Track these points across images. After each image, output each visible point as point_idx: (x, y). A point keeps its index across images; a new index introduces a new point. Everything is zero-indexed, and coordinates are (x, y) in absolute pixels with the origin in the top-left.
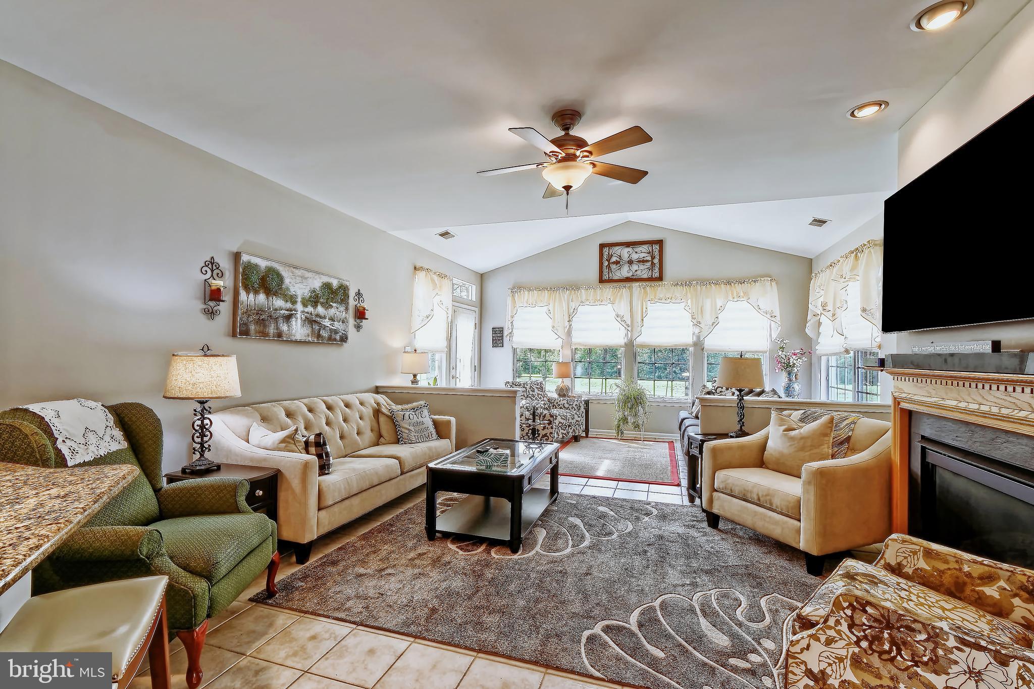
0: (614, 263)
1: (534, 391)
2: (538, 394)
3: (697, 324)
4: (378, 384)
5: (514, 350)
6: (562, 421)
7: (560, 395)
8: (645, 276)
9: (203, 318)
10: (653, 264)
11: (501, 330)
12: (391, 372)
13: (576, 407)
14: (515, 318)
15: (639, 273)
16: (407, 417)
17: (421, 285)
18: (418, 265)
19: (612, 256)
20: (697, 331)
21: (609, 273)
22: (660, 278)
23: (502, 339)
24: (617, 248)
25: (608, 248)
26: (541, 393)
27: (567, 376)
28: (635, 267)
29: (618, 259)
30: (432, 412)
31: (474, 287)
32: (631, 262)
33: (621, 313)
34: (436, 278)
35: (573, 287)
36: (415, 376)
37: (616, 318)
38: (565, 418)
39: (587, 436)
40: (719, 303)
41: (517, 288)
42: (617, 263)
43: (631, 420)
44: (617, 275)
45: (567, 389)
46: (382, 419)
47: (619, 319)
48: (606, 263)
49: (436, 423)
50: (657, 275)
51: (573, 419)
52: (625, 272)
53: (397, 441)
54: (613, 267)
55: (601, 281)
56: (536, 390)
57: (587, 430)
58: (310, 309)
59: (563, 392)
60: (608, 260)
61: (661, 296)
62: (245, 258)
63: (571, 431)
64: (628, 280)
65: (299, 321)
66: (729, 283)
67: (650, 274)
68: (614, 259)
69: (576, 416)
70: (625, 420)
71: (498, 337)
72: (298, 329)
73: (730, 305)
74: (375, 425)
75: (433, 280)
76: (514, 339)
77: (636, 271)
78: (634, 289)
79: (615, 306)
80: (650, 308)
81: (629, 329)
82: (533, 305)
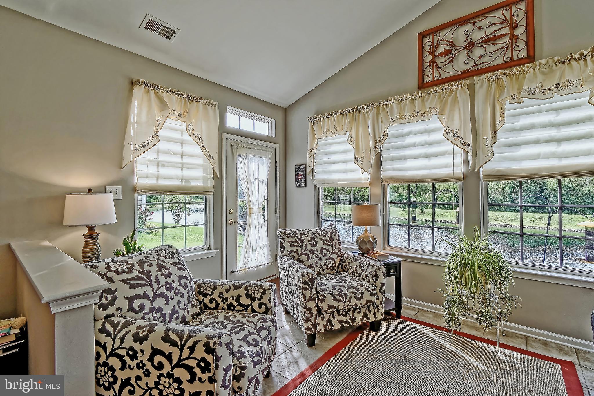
0: (441, 55)
1: (315, 245)
2: (322, 249)
5: (318, 190)
6: (336, 304)
7: (361, 250)
8: (500, 61)
10: (514, 38)
11: (304, 167)
13: (370, 277)
14: (317, 152)
15: (486, 59)
19: (438, 45)
21: (433, 72)
22: (531, 58)
23: (305, 178)
24: (446, 31)
25: (431, 37)
26: (326, 247)
27: (372, 223)
28: (478, 52)
29: (448, 48)
31: (274, 121)
32: (470, 46)
33: (456, 125)
35: (381, 101)
36: (92, 229)
37: (446, 134)
39: (398, 316)
41: (319, 114)
42: (447, 53)
44: (449, 72)
45: (373, 242)
47: (451, 137)
48: (429, 59)
50: (521, 52)
51: (360, 299)
52: (461, 64)
54: (441, 61)
55: (423, 86)
59: (366, 246)
60: (432, 53)
61: (534, 87)
63: (361, 315)
64: (466, 74)
67: (509, 54)
68: (441, 49)
69: (367, 296)
71: (302, 176)
76: (317, 177)
77: (481, 57)
78: (477, 87)
79: (445, 117)
80: (507, 112)
81: (470, 150)
82: (333, 134)
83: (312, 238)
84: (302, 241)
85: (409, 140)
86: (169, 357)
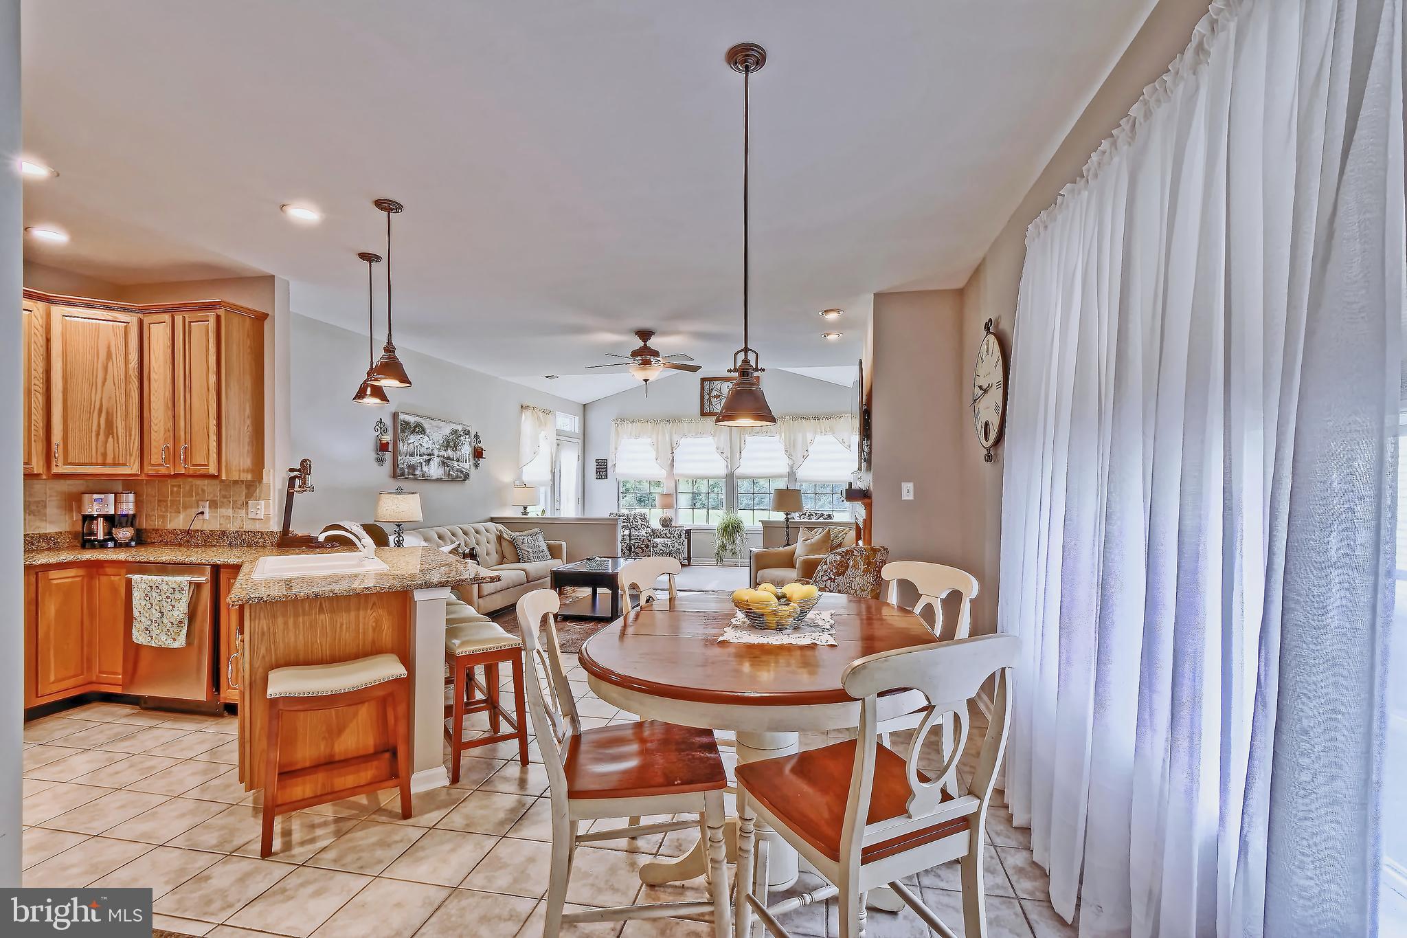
0: (714, 397)
1: (637, 522)
2: (641, 525)
3: (790, 456)
4: (493, 516)
5: (619, 481)
7: (663, 526)
9: (375, 464)
11: (605, 462)
12: (503, 504)
14: (619, 450)
16: (525, 541)
17: (527, 422)
18: (525, 404)
19: (712, 389)
20: (791, 463)
21: (709, 406)
23: (606, 471)
24: (717, 382)
25: (709, 382)
26: (644, 523)
27: (671, 507)
29: (718, 393)
30: (545, 539)
31: (577, 418)
33: (721, 445)
34: (540, 414)
35: (674, 420)
36: (525, 508)
37: (716, 449)
38: (665, 545)
39: (689, 564)
40: (809, 436)
41: (622, 419)
42: (717, 397)
43: (729, 547)
44: (718, 409)
45: (670, 520)
46: (504, 544)
47: (719, 451)
48: (707, 397)
49: (550, 547)
53: (519, 561)
54: (714, 400)
55: (703, 414)
56: (639, 521)
57: (689, 558)
58: (443, 453)
59: (666, 523)
60: (709, 394)
62: (402, 417)
65: (436, 463)
66: (817, 418)
68: (714, 393)
70: (724, 547)
71: (602, 469)
72: (435, 470)
73: (819, 438)
74: (499, 548)
75: (538, 417)
76: (618, 470)
79: (716, 439)
80: (747, 443)
81: (729, 461)
82: (637, 437)
83: (634, 518)
84: (629, 519)
85: (693, 449)
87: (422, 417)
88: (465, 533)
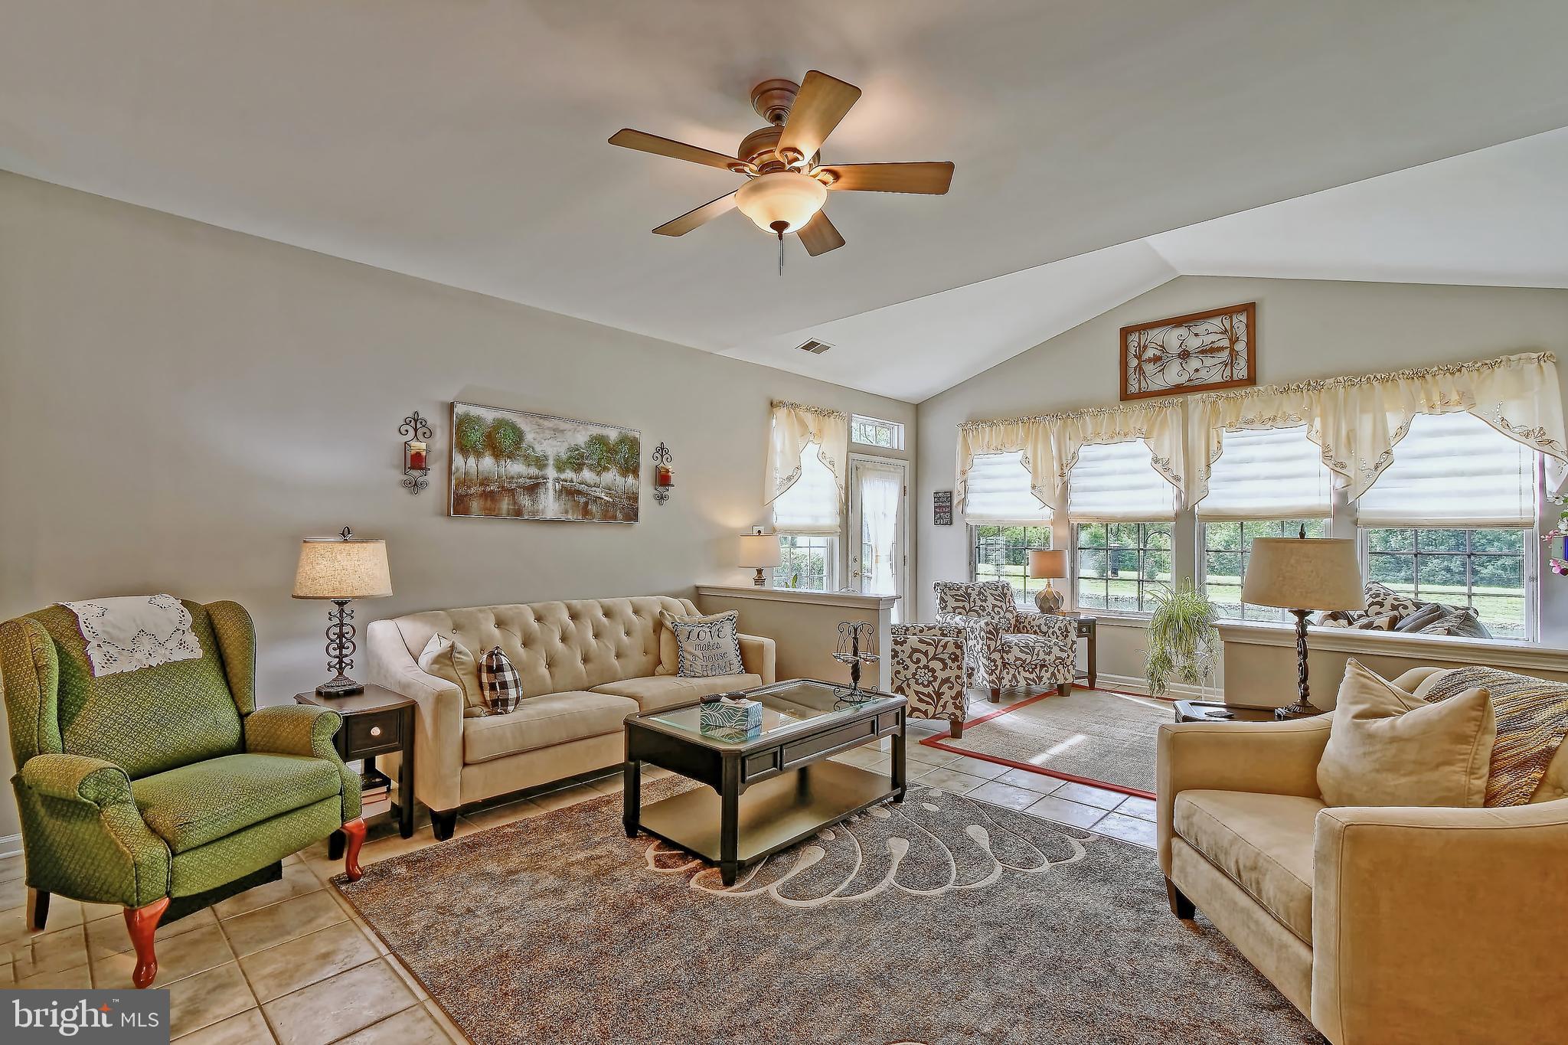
0: (1150, 360)
1: (986, 600)
2: (994, 606)
3: (1338, 468)
4: (699, 584)
5: (970, 529)
6: (1023, 656)
7: (1043, 610)
8: (1217, 379)
9: (403, 492)
10: (1234, 354)
11: (949, 496)
12: (725, 564)
13: (1059, 633)
14: (970, 474)
15: (1203, 374)
16: (694, 635)
17: (781, 432)
18: (777, 398)
19: (1145, 347)
20: (1340, 483)
21: (1139, 381)
22: (1251, 380)
23: (951, 512)
24: (1156, 331)
25: (1137, 334)
26: (999, 604)
27: (1057, 574)
28: (1194, 363)
29: (1158, 353)
31: (902, 426)
32: (1185, 355)
33: (1164, 455)
34: (809, 419)
35: (1070, 412)
36: (760, 572)
37: (1153, 464)
38: (1029, 649)
39: (1092, 687)
40: (1393, 422)
41: (976, 421)
42: (1156, 359)
43: (1179, 661)
44: (1158, 383)
45: (1057, 600)
46: (665, 636)
47: (1159, 466)
48: (1134, 363)
49: (742, 648)
50: (1241, 371)
51: (1049, 653)
52: (1174, 375)
53: (676, 672)
54: (1149, 368)
55: (1125, 396)
56: (991, 599)
57: (1092, 675)
58: (569, 474)
59: (1048, 604)
60: (1139, 357)
61: (1250, 416)
62: (460, 409)
63: (1048, 675)
64: (1179, 390)
65: (551, 492)
66: (1419, 374)
67: (1227, 372)
68: (1150, 353)
69: (1056, 651)
70: (1165, 661)
71: (945, 508)
72: (549, 504)
73: (1422, 423)
75: (803, 421)
76: (969, 510)
77: (1197, 370)
78: (1191, 407)
79: (1152, 442)
80: (1225, 442)
81: (1182, 485)
82: (999, 450)
83: (980, 593)
84: (969, 595)
85: (1105, 466)
86: (926, 654)
87: (508, 410)
88: (574, 616)
